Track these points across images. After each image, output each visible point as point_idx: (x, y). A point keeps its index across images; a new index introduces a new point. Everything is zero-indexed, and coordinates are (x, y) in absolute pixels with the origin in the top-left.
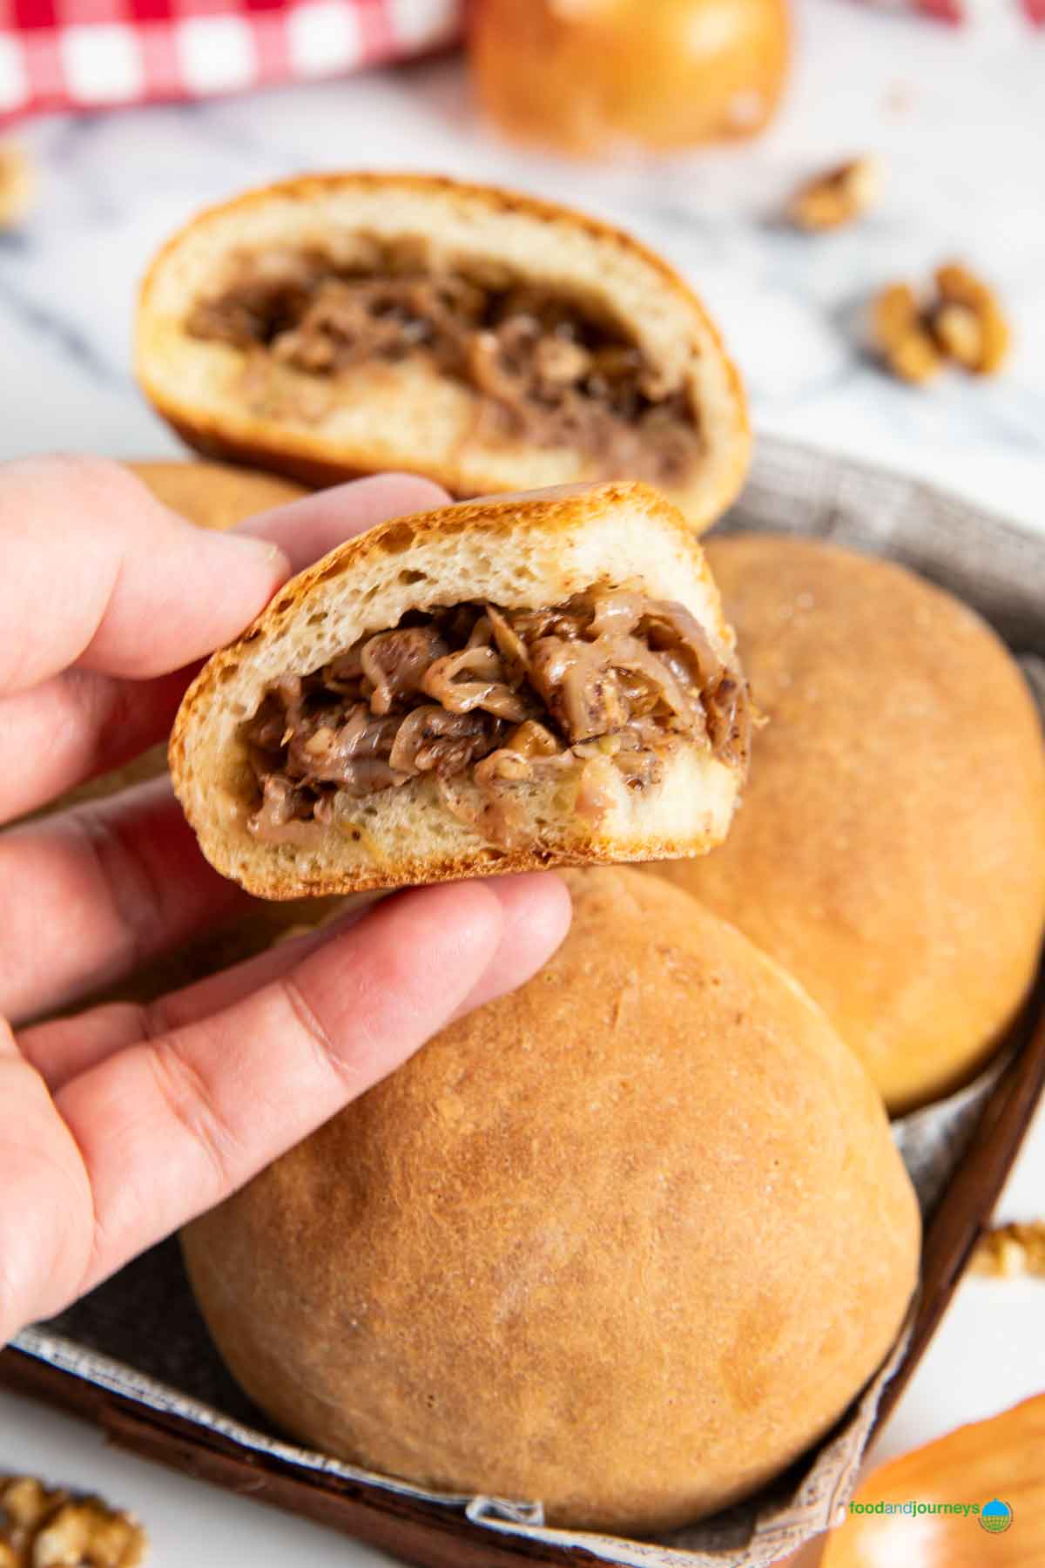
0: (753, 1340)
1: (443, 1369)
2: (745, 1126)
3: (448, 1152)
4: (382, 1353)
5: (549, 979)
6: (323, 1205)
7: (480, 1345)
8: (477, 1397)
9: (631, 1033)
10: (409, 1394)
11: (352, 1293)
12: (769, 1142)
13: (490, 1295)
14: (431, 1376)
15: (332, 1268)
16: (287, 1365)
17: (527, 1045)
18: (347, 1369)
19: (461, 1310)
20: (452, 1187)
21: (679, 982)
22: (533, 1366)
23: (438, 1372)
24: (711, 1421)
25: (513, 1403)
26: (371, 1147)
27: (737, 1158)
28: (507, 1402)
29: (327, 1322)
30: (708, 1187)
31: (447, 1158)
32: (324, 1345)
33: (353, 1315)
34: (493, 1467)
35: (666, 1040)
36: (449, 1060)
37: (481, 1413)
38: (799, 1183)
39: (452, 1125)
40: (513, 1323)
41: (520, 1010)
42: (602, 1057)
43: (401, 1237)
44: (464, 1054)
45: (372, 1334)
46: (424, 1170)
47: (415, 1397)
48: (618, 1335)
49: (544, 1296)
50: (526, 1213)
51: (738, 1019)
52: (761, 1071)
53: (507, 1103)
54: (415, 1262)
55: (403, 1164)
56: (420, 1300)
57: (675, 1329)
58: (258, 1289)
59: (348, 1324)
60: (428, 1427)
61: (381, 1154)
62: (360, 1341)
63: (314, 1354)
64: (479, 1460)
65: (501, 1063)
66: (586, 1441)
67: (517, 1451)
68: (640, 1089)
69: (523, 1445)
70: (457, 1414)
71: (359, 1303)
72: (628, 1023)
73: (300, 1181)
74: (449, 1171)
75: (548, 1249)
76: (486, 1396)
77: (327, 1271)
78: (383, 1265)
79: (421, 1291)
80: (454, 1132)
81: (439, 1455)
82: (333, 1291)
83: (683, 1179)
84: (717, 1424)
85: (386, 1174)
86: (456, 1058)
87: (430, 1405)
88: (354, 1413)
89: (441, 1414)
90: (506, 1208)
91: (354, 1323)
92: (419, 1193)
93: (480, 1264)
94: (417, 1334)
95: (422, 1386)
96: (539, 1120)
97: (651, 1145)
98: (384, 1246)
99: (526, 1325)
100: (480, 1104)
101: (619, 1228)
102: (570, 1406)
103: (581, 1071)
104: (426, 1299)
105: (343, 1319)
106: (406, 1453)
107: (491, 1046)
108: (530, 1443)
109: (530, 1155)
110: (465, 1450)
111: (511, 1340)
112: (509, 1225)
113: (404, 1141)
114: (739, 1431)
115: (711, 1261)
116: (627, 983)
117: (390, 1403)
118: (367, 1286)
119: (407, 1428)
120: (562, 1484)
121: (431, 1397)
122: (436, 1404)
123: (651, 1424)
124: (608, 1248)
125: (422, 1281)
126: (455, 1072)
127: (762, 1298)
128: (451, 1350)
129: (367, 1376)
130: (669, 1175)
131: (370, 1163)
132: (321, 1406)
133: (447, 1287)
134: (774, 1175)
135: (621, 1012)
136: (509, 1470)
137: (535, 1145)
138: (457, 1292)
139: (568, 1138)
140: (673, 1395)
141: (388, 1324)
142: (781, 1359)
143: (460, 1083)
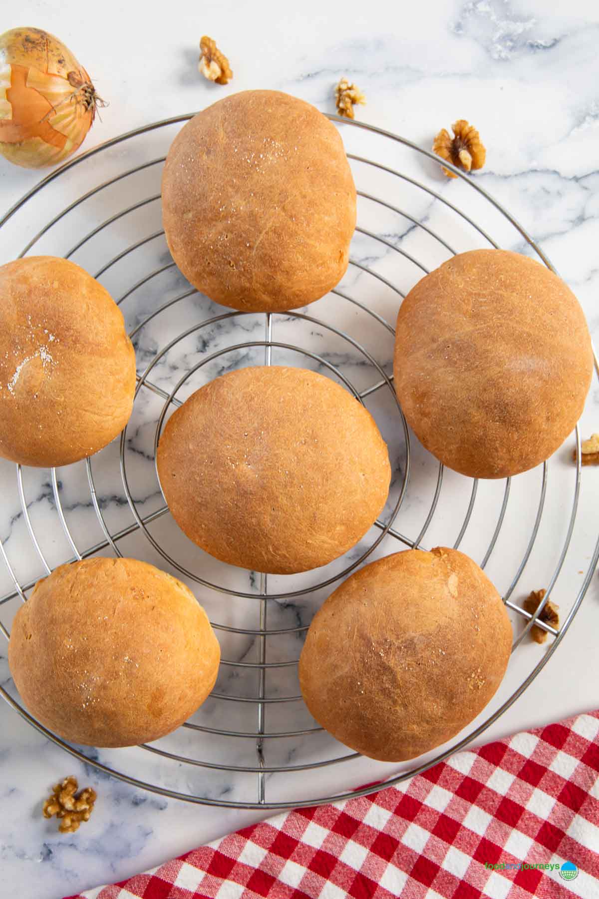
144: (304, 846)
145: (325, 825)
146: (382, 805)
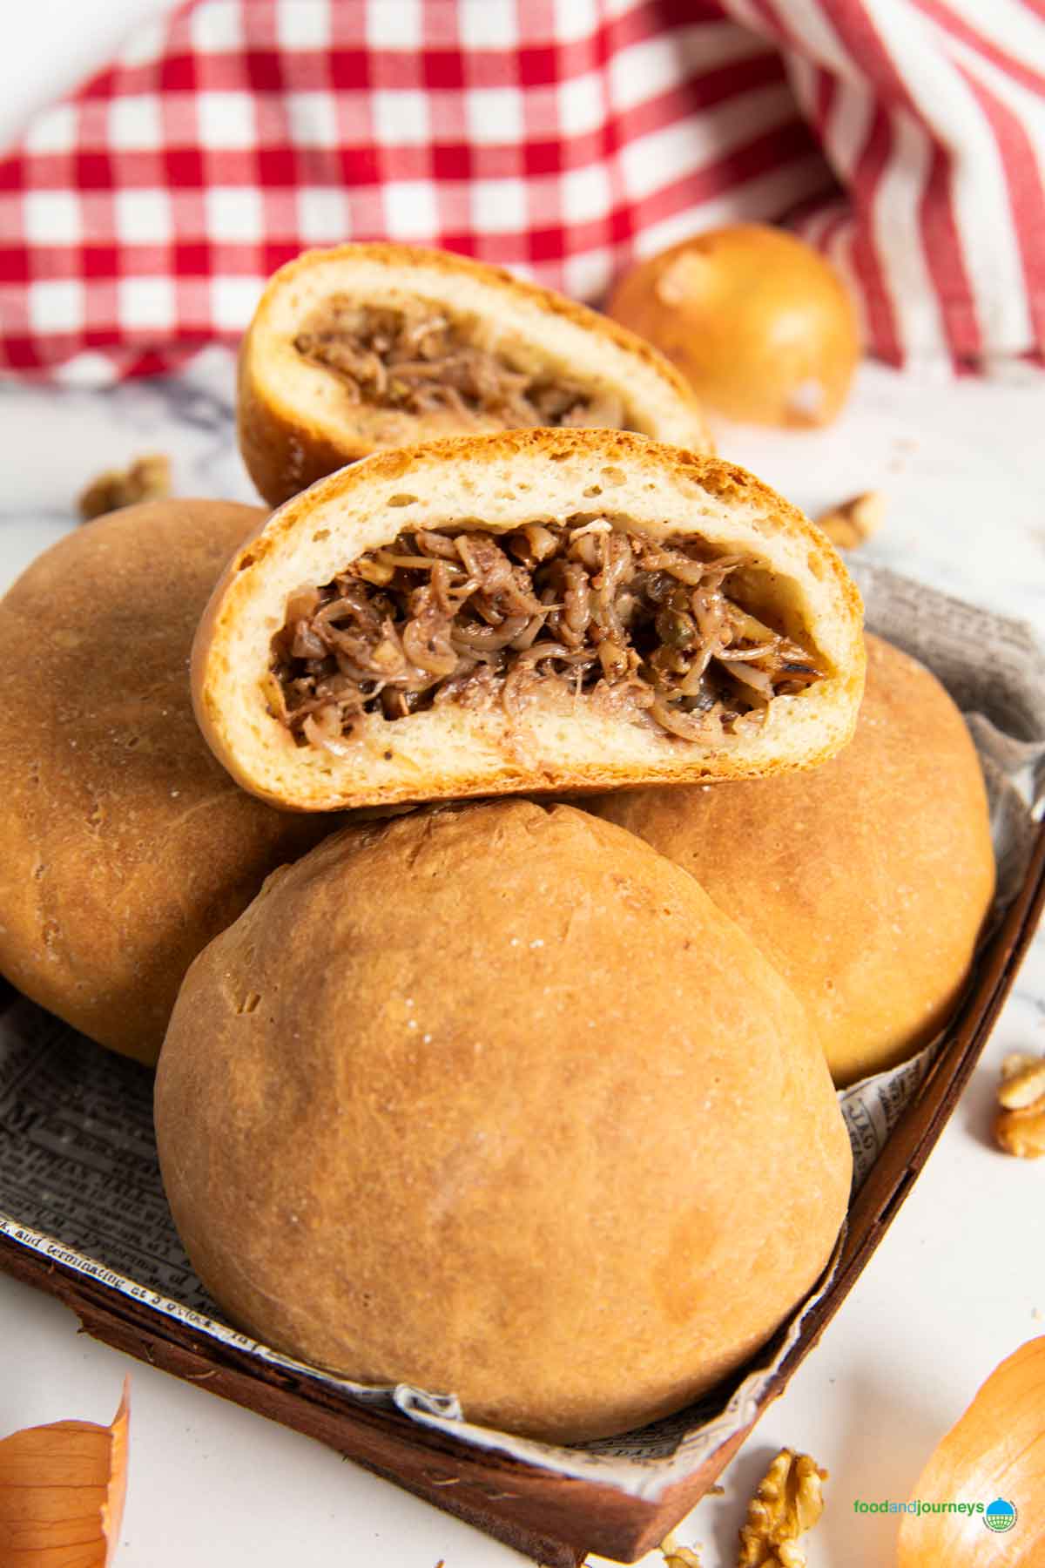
0: (686, 1253)
1: (379, 1269)
2: (687, 1043)
3: (394, 1052)
4: (321, 1250)
5: (504, 896)
6: (271, 1103)
7: (413, 1244)
8: (410, 1297)
9: (581, 949)
10: (347, 1292)
11: (292, 1188)
12: (711, 1060)
13: (426, 1195)
14: (367, 1274)
15: (276, 1164)
16: (235, 1262)
17: (476, 954)
18: (288, 1264)
19: (396, 1209)
20: (394, 1088)
21: (632, 907)
22: (467, 1268)
23: (373, 1271)
24: (643, 1331)
25: (445, 1304)
26: (319, 1047)
27: (679, 1072)
28: (440, 1303)
29: (269, 1218)
30: (647, 1099)
31: (391, 1058)
32: (267, 1241)
33: (294, 1212)
34: (426, 1369)
35: (614, 958)
36: (399, 965)
37: (414, 1314)
38: (739, 1102)
39: (398, 1027)
40: (447, 1224)
41: (473, 921)
42: (549, 969)
43: (341, 1135)
44: (415, 960)
45: (310, 1230)
46: (367, 1070)
47: (352, 1295)
48: (551, 1239)
49: (479, 1199)
50: (465, 1115)
51: (687, 946)
52: (706, 993)
53: (452, 1007)
54: (353, 1159)
55: (348, 1062)
56: (358, 1198)
57: (608, 1238)
58: (210, 1184)
59: (288, 1222)
60: (365, 1326)
61: (327, 1054)
62: (299, 1237)
63: (257, 1250)
64: (413, 1361)
65: (450, 970)
66: (517, 1346)
67: (450, 1353)
68: (585, 1001)
69: (455, 1347)
70: (392, 1314)
71: (300, 1199)
72: (578, 940)
73: (253, 1081)
74: (391, 1071)
75: (485, 1151)
76: (419, 1296)
77: (271, 1167)
78: (324, 1162)
79: (359, 1189)
80: (399, 1034)
81: (376, 1354)
82: (275, 1188)
83: (622, 1091)
84: (647, 1336)
85: (332, 1073)
86: (407, 964)
87: (366, 1305)
88: (296, 1310)
89: (376, 1313)
90: (446, 1109)
91: (295, 1219)
92: (361, 1090)
93: (417, 1164)
94: (353, 1233)
95: (358, 1284)
96: (483, 1025)
97: (594, 1055)
98: (324, 1143)
99: (459, 1226)
100: (425, 1008)
101: (557, 1135)
102: (502, 1310)
103: (528, 981)
104: (363, 1198)
105: (284, 1215)
106: (345, 1352)
107: (441, 953)
108: (462, 1346)
109: (472, 1058)
110: (400, 1352)
111: (445, 1241)
112: (448, 1126)
113: (351, 1040)
114: (670, 1343)
115: (648, 1172)
116: (580, 904)
117: (328, 1300)
118: (307, 1183)
119: (345, 1327)
120: (496, 1389)
121: (367, 1297)
122: (371, 1303)
123: (581, 1331)
124: (544, 1154)
125: (359, 1179)
126: (405, 976)
127: (696, 1211)
128: (385, 1249)
129: (306, 1272)
130: (610, 1084)
131: (318, 1062)
132: (266, 1302)
133: (384, 1185)
134: (713, 1092)
135: (571, 928)
136: (444, 1372)
137: (478, 1047)
138: (394, 1192)
139: (512, 1044)
140: (604, 1305)
141: (326, 1221)
142: (714, 1273)
143: (410, 987)
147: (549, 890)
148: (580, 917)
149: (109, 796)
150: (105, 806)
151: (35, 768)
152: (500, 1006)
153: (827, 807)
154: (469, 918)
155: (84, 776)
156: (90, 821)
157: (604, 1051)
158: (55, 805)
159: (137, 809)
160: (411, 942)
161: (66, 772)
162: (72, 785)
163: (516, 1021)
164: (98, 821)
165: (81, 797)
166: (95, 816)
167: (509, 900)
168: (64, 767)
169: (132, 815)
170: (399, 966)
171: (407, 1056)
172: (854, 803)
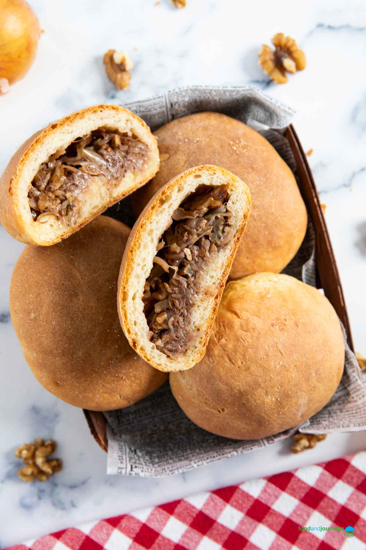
3: (274, 406)
9: (287, 354)
17: (273, 377)
20: (279, 410)
35: (294, 349)
41: (265, 370)
42: (287, 365)
44: (263, 388)
46: (271, 412)
50: (296, 403)
53: (278, 390)
55: (266, 414)
65: (272, 385)
68: (298, 364)
72: (285, 352)
74: (276, 409)
75: (303, 403)
80: (272, 403)
86: (262, 390)
90: (292, 405)
96: (287, 388)
97: (308, 371)
100: (273, 395)
103: (286, 372)
107: (266, 383)
109: (290, 394)
112: (294, 406)
113: (263, 411)
116: (276, 343)
126: (263, 393)
130: (315, 373)
135: (282, 351)
137: (289, 392)
139: (294, 386)
143: (266, 393)
144: (164, 538)
145: (184, 520)
146: (236, 507)
147: (268, 346)
148: (280, 346)
149: (123, 373)
150: (123, 375)
151: (101, 384)
152: (287, 382)
153: (269, 221)
154: (263, 370)
155: (113, 375)
156: (123, 380)
157: (309, 369)
158: (113, 385)
159: (131, 369)
160: (258, 386)
161: (108, 378)
162: (112, 379)
163: (292, 381)
164: (125, 379)
165: (117, 379)
166: (124, 379)
167: (266, 358)
168: (107, 378)
169: (131, 370)
170: (260, 392)
171: (277, 404)
172: (273, 214)
